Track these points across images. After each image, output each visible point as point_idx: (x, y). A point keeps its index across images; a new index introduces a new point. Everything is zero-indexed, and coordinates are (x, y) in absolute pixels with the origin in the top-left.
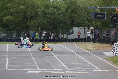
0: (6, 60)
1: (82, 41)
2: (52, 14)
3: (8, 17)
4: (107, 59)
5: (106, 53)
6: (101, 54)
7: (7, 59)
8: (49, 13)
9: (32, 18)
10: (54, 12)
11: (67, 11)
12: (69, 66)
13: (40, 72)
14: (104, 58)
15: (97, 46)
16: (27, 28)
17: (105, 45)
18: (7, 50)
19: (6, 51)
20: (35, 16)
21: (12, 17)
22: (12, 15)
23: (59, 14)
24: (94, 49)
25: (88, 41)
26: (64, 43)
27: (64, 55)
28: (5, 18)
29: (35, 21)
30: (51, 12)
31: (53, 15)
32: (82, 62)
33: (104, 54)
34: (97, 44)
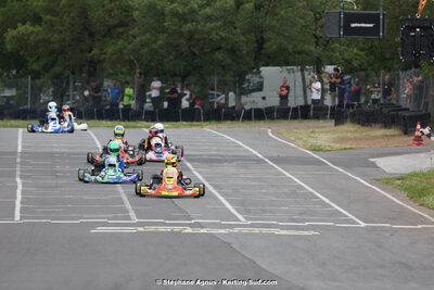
0: (16, 187)
1: (295, 117)
2: (183, 18)
3: (21, 28)
4: (388, 181)
5: (382, 162)
6: (363, 164)
7: (18, 180)
8: (175, 14)
9: (109, 32)
10: (193, 11)
11: (238, 7)
12: (244, 207)
13: (141, 229)
14: (376, 181)
15: (349, 135)
16: (93, 69)
17: (378, 132)
18: (20, 149)
19: (16, 153)
20: (122, 24)
21: (38, 28)
22: (37, 20)
23: (208, 18)
24: (337, 146)
25: (317, 117)
26: (226, 126)
27: (229, 169)
28: (11, 33)
29: (120, 42)
30: (180, 10)
31: (186, 21)
32: (295, 192)
33: (374, 165)
34: (349, 129)
